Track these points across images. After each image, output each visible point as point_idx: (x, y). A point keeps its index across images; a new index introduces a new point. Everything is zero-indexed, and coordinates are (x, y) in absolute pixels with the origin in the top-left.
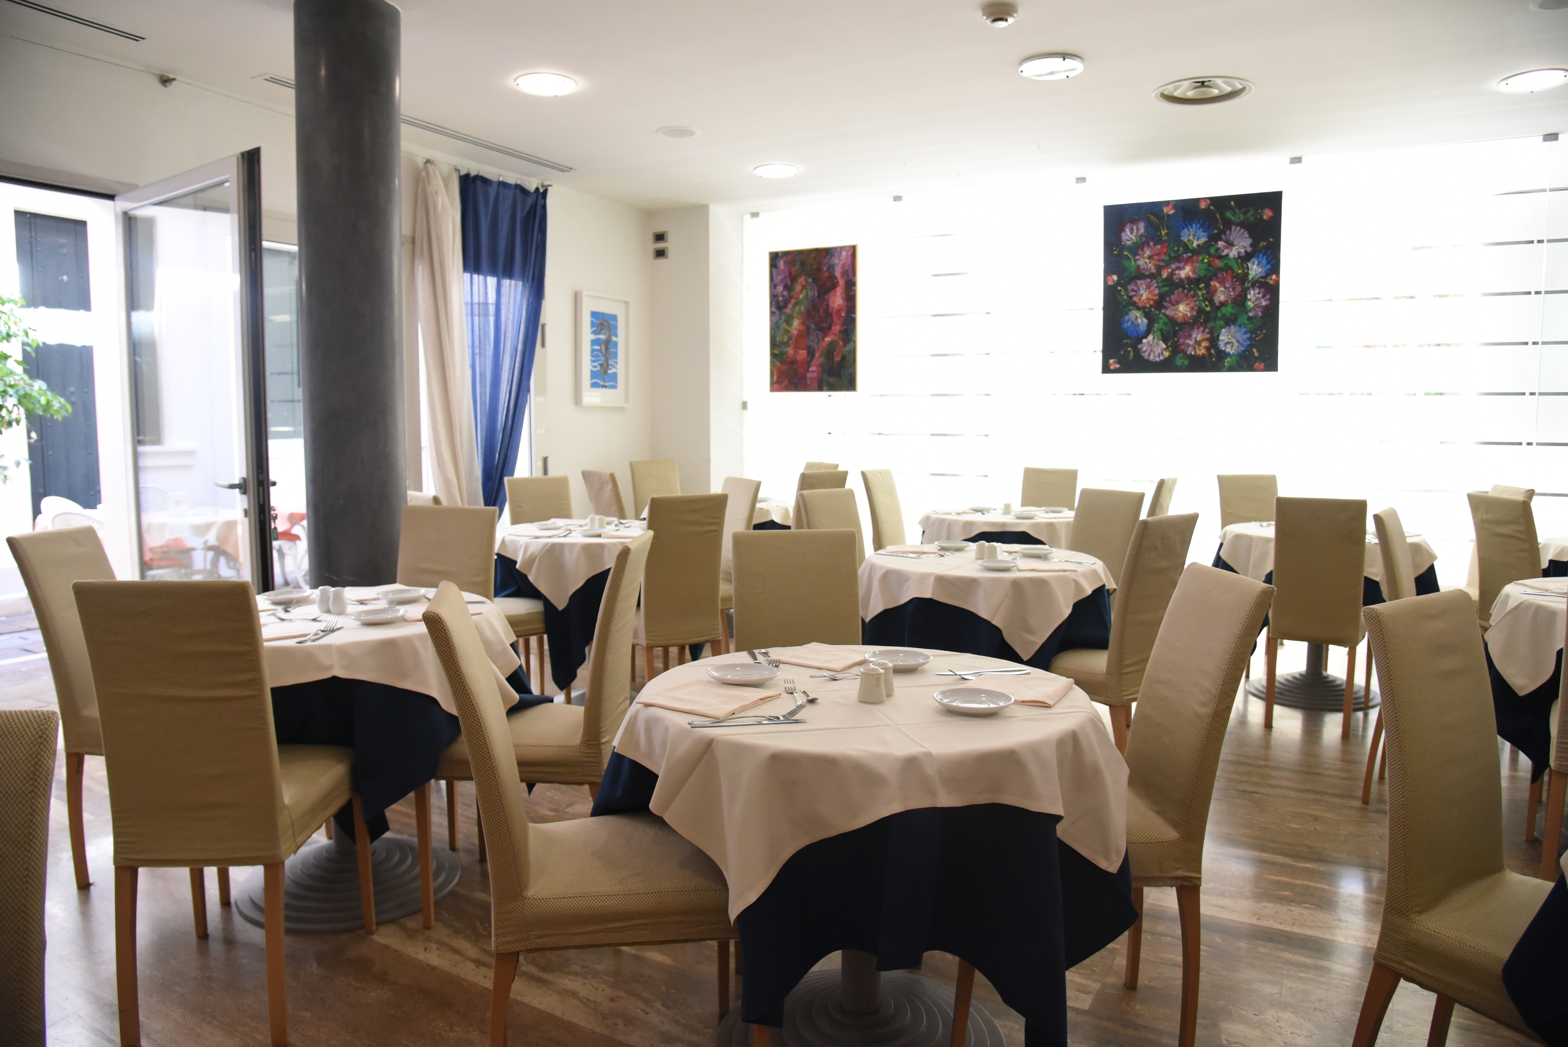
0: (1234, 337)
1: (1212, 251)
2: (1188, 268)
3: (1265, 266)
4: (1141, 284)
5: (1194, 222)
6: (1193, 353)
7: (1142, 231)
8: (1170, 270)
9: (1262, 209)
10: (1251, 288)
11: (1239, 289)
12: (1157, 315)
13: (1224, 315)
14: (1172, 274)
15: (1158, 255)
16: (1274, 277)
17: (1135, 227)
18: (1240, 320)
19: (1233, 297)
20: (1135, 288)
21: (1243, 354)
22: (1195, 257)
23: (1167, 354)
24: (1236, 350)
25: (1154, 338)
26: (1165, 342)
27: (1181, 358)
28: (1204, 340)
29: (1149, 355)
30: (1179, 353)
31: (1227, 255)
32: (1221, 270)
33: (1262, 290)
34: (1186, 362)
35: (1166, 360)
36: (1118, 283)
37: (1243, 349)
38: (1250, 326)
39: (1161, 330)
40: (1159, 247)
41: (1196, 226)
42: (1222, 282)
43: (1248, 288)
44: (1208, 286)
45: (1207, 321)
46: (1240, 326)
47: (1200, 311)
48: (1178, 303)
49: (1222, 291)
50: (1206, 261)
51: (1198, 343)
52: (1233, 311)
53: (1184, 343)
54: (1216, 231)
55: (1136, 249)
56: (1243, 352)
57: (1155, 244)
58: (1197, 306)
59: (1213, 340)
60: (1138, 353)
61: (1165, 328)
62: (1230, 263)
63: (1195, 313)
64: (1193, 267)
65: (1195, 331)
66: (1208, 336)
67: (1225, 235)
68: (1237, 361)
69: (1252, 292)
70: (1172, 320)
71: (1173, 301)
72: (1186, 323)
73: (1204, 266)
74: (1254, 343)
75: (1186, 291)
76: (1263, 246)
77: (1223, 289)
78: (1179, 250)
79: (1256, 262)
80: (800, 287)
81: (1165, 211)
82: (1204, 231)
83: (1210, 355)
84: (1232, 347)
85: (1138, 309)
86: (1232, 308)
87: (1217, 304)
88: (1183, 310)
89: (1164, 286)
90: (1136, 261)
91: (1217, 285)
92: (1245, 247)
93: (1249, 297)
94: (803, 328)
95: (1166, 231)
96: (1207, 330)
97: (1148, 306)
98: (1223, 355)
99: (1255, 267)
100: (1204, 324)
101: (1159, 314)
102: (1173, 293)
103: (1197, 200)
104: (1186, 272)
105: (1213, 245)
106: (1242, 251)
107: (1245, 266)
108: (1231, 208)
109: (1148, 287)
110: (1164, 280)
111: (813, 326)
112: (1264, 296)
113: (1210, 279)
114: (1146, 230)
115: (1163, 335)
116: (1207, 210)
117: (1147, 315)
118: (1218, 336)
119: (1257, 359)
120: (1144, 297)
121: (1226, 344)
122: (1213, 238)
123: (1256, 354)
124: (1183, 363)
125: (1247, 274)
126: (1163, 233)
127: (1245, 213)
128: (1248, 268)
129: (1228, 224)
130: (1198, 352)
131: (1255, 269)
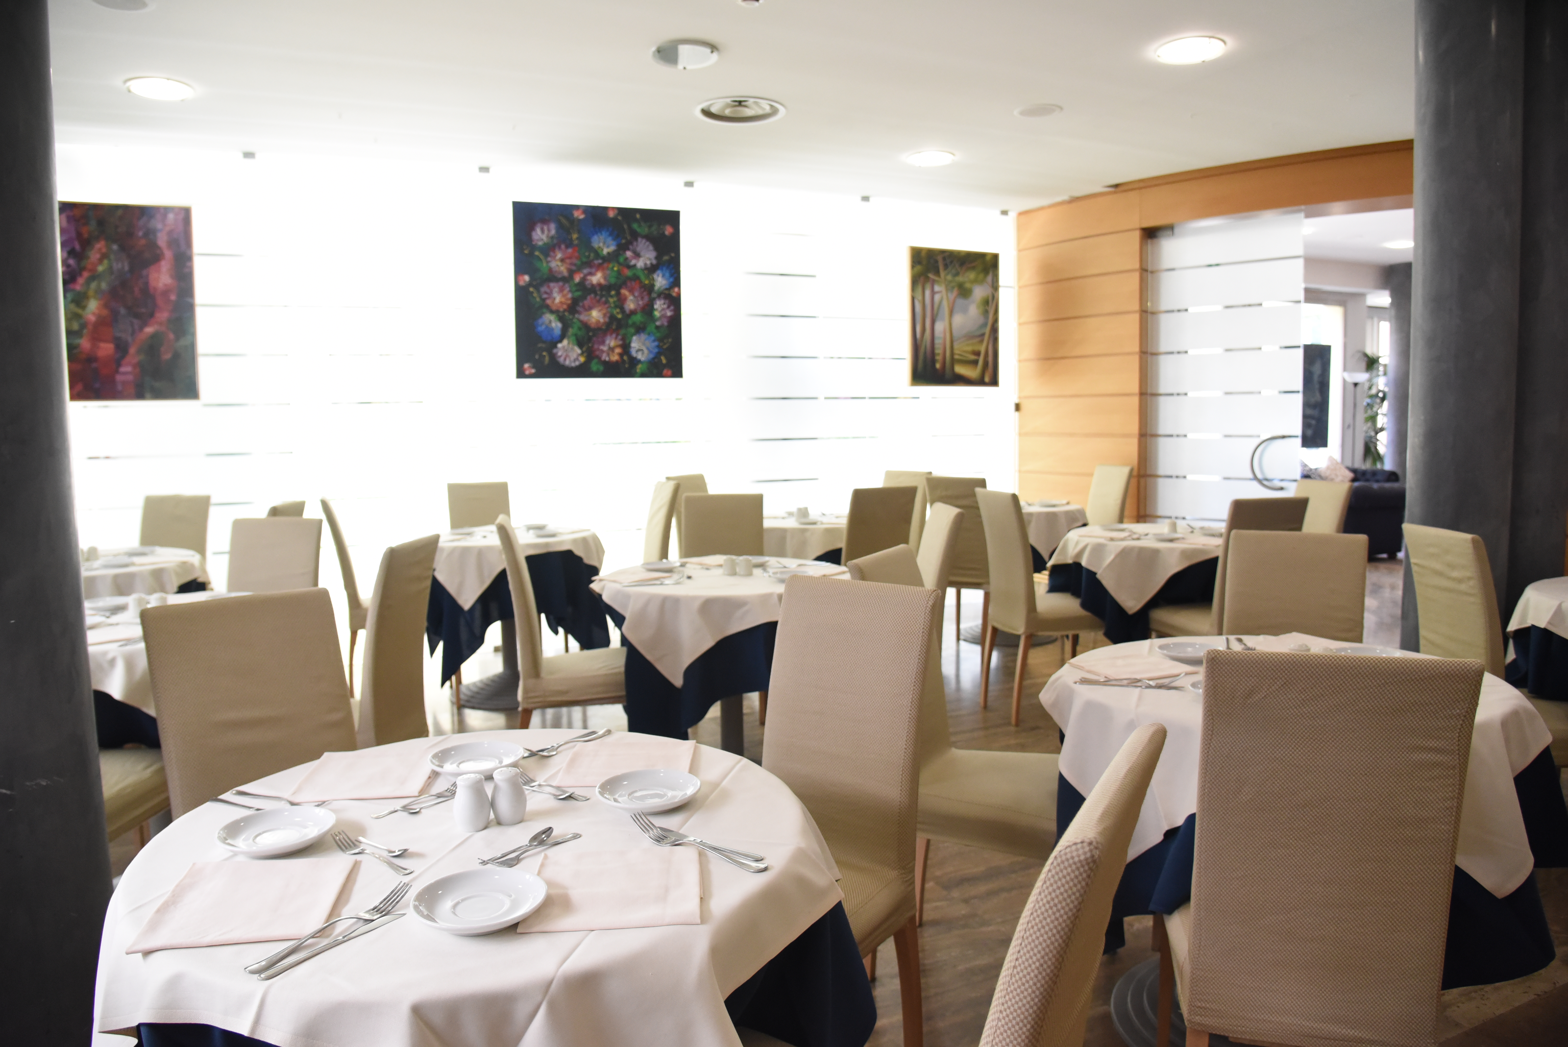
0: (644, 344)
1: (621, 260)
2: (599, 275)
3: (668, 279)
4: (554, 287)
5: (603, 230)
6: (607, 359)
7: (553, 232)
8: (582, 275)
9: (662, 226)
10: (657, 299)
11: (646, 299)
12: (572, 320)
13: (634, 323)
14: (584, 280)
15: (570, 258)
16: (676, 290)
17: (545, 228)
18: (649, 329)
19: (642, 306)
20: (548, 291)
21: (652, 362)
22: (605, 264)
23: (582, 359)
24: (646, 357)
25: (569, 343)
26: (580, 345)
27: (596, 364)
28: (617, 346)
29: (565, 359)
30: (594, 358)
31: (635, 265)
32: (630, 279)
33: (666, 301)
34: (601, 368)
35: (581, 366)
36: (530, 284)
37: (652, 356)
38: (658, 335)
39: (576, 335)
40: (570, 250)
41: (606, 233)
42: (631, 291)
43: (654, 299)
44: (618, 294)
45: (619, 327)
46: (649, 334)
47: (612, 318)
48: (590, 308)
49: (631, 300)
50: (615, 269)
51: (612, 349)
52: (643, 320)
53: (598, 349)
54: (624, 241)
55: (548, 250)
56: (654, 359)
57: (567, 247)
58: (609, 312)
59: (626, 347)
60: (553, 357)
61: (580, 333)
62: (638, 274)
63: (607, 320)
64: (604, 274)
65: (608, 337)
66: (621, 342)
67: (632, 246)
68: (648, 368)
69: (658, 302)
70: (585, 326)
71: (587, 307)
72: (599, 329)
73: (614, 274)
74: (661, 351)
75: (598, 297)
76: (666, 259)
77: (632, 298)
78: (589, 254)
79: (660, 275)
80: (98, 256)
81: (576, 215)
82: (614, 239)
83: (623, 361)
84: (643, 354)
85: (552, 312)
86: (642, 317)
87: (628, 312)
88: (596, 316)
89: (577, 291)
90: (548, 262)
91: (627, 293)
92: (650, 259)
93: (656, 307)
94: (105, 312)
97: (561, 310)
98: (635, 362)
99: (660, 279)
100: (617, 331)
102: (585, 298)
103: (605, 209)
104: (597, 278)
105: (622, 254)
106: (648, 262)
107: (651, 277)
108: (636, 220)
109: (561, 290)
110: (576, 285)
111: (123, 311)
112: (668, 307)
113: (620, 287)
114: (557, 232)
115: (577, 340)
116: (614, 219)
117: (561, 319)
118: (630, 343)
119: (665, 366)
120: (558, 300)
121: (637, 351)
122: (622, 248)
123: (664, 362)
124: (598, 368)
125: (653, 286)
126: (575, 236)
127: (650, 227)
128: (653, 279)
129: (635, 235)
130: (612, 358)
131: (660, 281)
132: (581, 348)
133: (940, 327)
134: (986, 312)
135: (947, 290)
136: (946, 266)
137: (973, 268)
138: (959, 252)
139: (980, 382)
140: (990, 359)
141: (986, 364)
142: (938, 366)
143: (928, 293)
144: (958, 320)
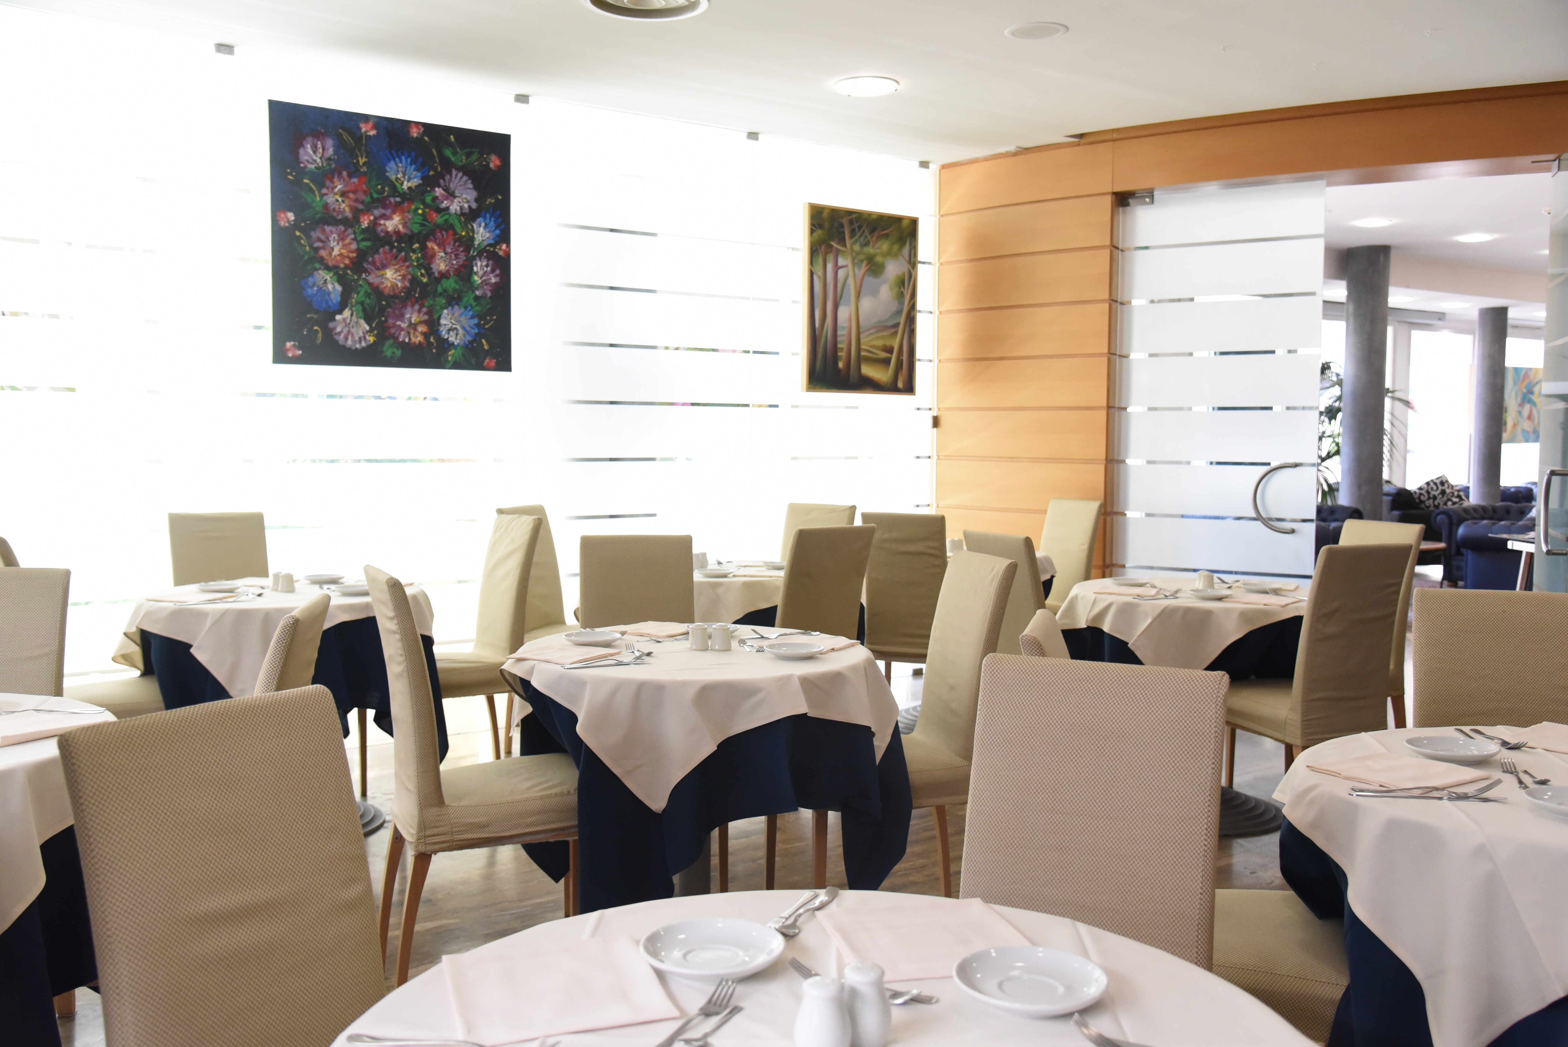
0: (459, 322)
1: (428, 199)
2: (397, 219)
3: (494, 231)
4: (332, 232)
5: (403, 154)
6: (407, 340)
7: (331, 151)
8: (372, 218)
9: (488, 154)
10: (478, 259)
11: (462, 257)
12: (356, 281)
13: (445, 291)
14: (375, 224)
15: (355, 191)
16: (504, 247)
17: (319, 145)
18: (465, 299)
19: (456, 267)
20: (323, 237)
21: (470, 346)
22: (406, 205)
23: (371, 339)
24: (461, 339)
25: (352, 315)
26: (368, 320)
27: (391, 346)
28: (421, 322)
29: (346, 338)
30: (388, 338)
31: (447, 208)
32: (440, 227)
33: (490, 262)
34: (398, 353)
35: (370, 347)
36: (296, 226)
37: (470, 339)
38: (478, 309)
39: (362, 303)
40: (355, 180)
41: (406, 159)
42: (442, 245)
43: (474, 258)
44: (423, 248)
45: (424, 295)
46: (466, 308)
47: (414, 281)
48: (384, 267)
49: (442, 257)
50: (420, 212)
51: (413, 326)
52: (457, 287)
53: (394, 326)
54: (432, 173)
55: (323, 177)
56: (471, 342)
57: (350, 176)
58: (410, 273)
59: (433, 324)
60: (329, 334)
61: (368, 301)
62: (451, 221)
63: (407, 284)
64: (403, 219)
65: (409, 309)
66: (426, 317)
67: (444, 180)
68: (463, 355)
69: (479, 263)
70: (376, 291)
71: (378, 264)
72: (395, 296)
73: (418, 219)
74: (482, 331)
75: (395, 251)
76: (490, 203)
77: (443, 254)
78: (383, 188)
79: (483, 224)
81: (363, 130)
82: (416, 170)
83: (430, 344)
84: (457, 335)
85: (328, 268)
86: (456, 282)
87: (436, 274)
88: (391, 277)
89: (363, 240)
90: (322, 195)
91: (436, 247)
92: (468, 202)
93: (475, 269)
95: (364, 160)
96: (425, 310)
97: (342, 266)
98: (446, 346)
99: (482, 230)
100: (420, 301)
101: (358, 280)
102: (377, 252)
103: (406, 124)
104: (393, 224)
105: (429, 192)
106: (466, 206)
107: (469, 226)
108: (449, 144)
109: (342, 238)
110: (364, 231)
112: (493, 271)
113: (426, 238)
114: (335, 152)
115: (364, 310)
116: (419, 140)
117: (341, 279)
118: (439, 318)
119: (487, 353)
120: (336, 252)
121: (449, 330)
122: (429, 182)
123: (486, 347)
124: (394, 353)
125: (472, 239)
126: (362, 161)
127: (468, 156)
128: (473, 230)
129: (448, 166)
130: (413, 339)
131: (482, 234)
132: (369, 322)
133: (844, 313)
134: (901, 295)
135: (854, 264)
136: (853, 233)
137: (886, 236)
138: (870, 214)
139: (891, 388)
140: (905, 358)
141: (899, 363)
142: (841, 365)
143: (830, 266)
144: (867, 304)
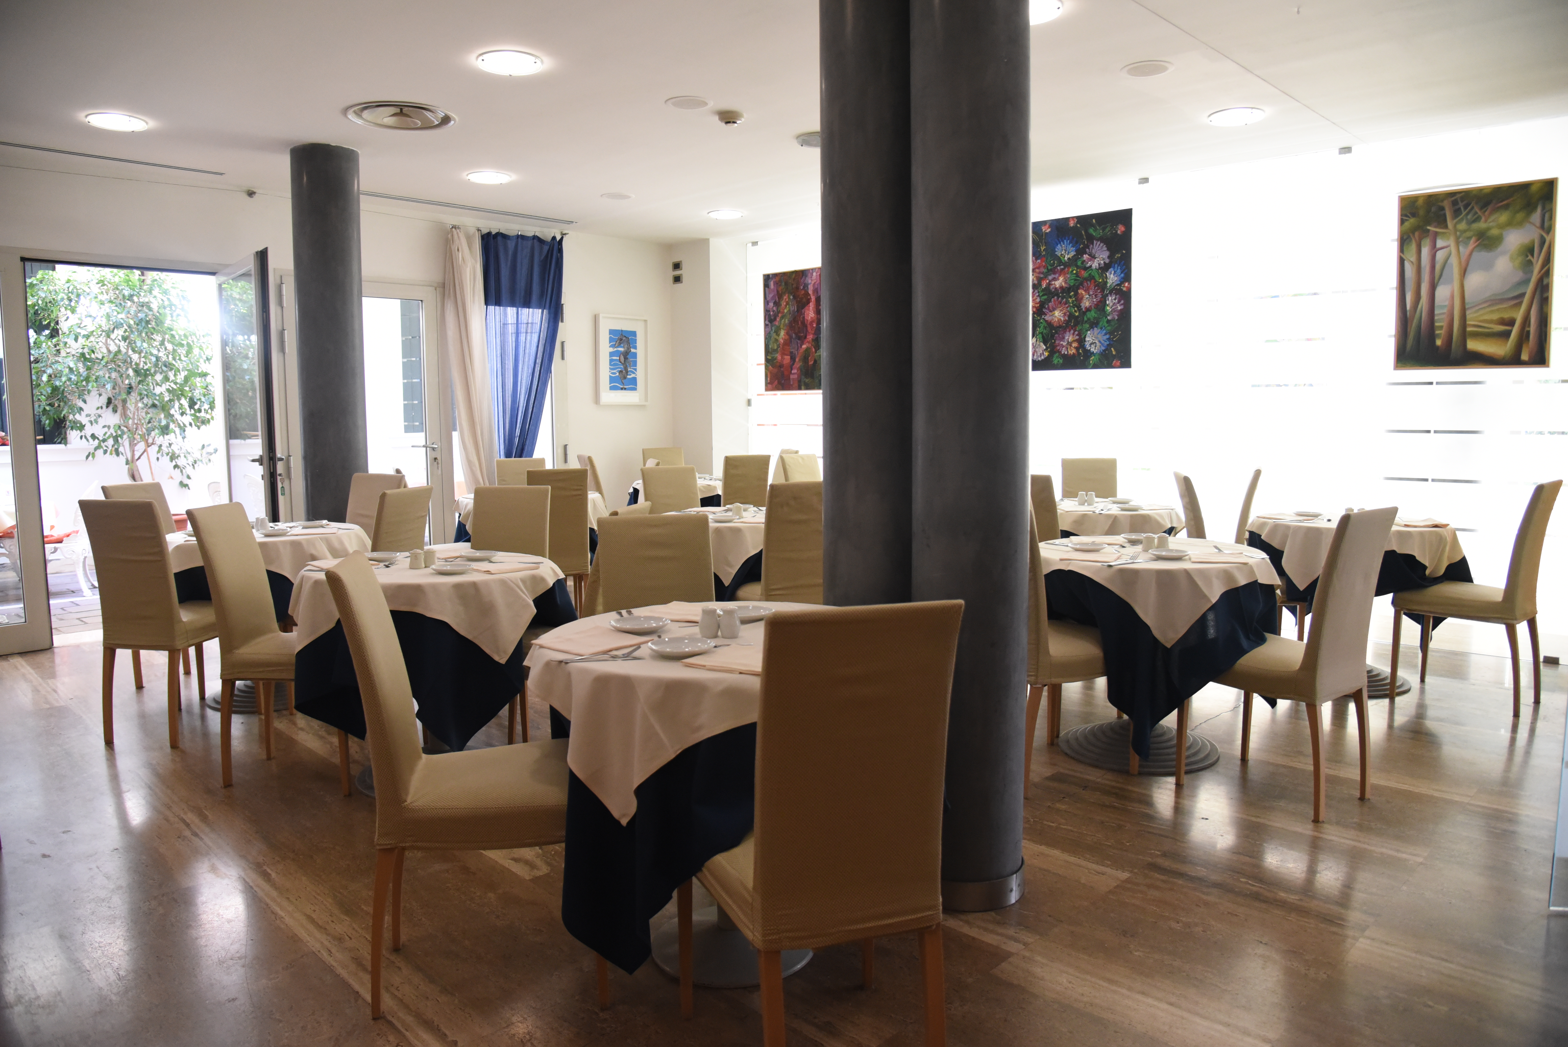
0: (1097, 338)
1: (1079, 263)
2: (1061, 279)
3: (1119, 276)
5: (1065, 239)
6: (1066, 353)
8: (1048, 281)
9: (1116, 225)
10: (1109, 295)
11: (1100, 296)
12: (1039, 320)
13: (1089, 319)
14: (1049, 284)
15: (1038, 268)
16: (1126, 284)
18: (1101, 324)
19: (1095, 303)
21: (1104, 353)
22: (1066, 269)
23: (1046, 354)
24: (1098, 350)
25: (1037, 341)
26: (1045, 343)
27: (1057, 357)
28: (1074, 341)
30: (1055, 353)
31: (1091, 266)
32: (1086, 279)
33: (1117, 296)
34: (1061, 361)
35: (1046, 359)
37: (1103, 348)
38: (1109, 328)
39: (1042, 333)
40: (1039, 261)
41: (1067, 242)
42: (1087, 291)
43: (1107, 295)
44: (1076, 294)
45: (1076, 325)
46: (1101, 328)
47: (1071, 316)
48: (1054, 309)
49: (1087, 298)
50: (1075, 272)
51: (1070, 344)
52: (1096, 316)
53: (1059, 344)
54: (1082, 246)
56: (1104, 351)
57: (1036, 259)
58: (1068, 311)
59: (1081, 341)
61: (1045, 331)
62: (1093, 274)
63: (1067, 318)
64: (1064, 278)
65: (1068, 333)
66: (1077, 337)
67: (1089, 249)
68: (1099, 359)
69: (1110, 298)
70: (1049, 324)
71: (1051, 308)
72: (1060, 327)
73: (1073, 277)
74: (1112, 343)
75: (1060, 299)
76: (1118, 257)
77: (1088, 296)
78: (1054, 263)
79: (1113, 272)
80: (785, 304)
81: (1044, 230)
82: (1073, 246)
83: (1079, 354)
84: (1096, 346)
86: (1095, 313)
87: (1084, 310)
88: (1058, 315)
89: (1043, 295)
91: (1083, 293)
92: (1104, 259)
93: (1108, 302)
94: (787, 337)
95: (1044, 247)
96: (1076, 333)
98: (1089, 354)
99: (1112, 276)
100: (1074, 327)
101: (1040, 320)
102: (1050, 301)
103: (1067, 220)
104: (1059, 282)
105: (1080, 258)
106: (1102, 262)
107: (1104, 275)
108: (1092, 225)
110: (1043, 290)
111: (794, 336)
112: (1119, 302)
113: (1078, 288)
115: (1043, 337)
116: (1075, 227)
118: (1085, 337)
119: (1114, 357)
121: (1091, 344)
122: (1080, 252)
123: (1114, 353)
124: (1058, 361)
125: (1106, 283)
126: (1042, 249)
127: (1104, 230)
128: (1106, 277)
129: (1091, 239)
130: (1070, 352)
131: (1112, 278)
132: (1045, 345)
133: (1443, 293)
134: (1527, 265)
135: (1458, 243)
136: (1457, 213)
137: (1506, 207)
138: (1480, 190)
139: (1514, 360)
140: (1533, 328)
141: (1524, 336)
142: (1439, 342)
143: (1425, 251)
144: (1476, 281)
